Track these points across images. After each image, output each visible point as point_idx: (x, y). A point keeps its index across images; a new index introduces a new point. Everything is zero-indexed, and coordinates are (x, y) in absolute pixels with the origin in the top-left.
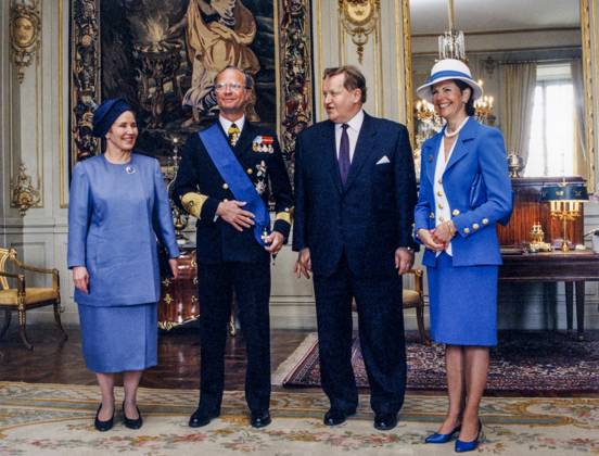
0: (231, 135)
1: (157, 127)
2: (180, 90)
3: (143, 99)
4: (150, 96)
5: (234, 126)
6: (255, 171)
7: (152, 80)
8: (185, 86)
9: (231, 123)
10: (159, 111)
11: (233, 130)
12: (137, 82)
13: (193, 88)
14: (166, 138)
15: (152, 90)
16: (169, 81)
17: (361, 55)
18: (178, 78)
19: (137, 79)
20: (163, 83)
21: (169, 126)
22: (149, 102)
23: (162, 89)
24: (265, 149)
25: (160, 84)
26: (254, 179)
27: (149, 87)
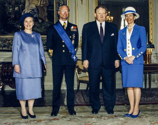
0: (64, 26)
1: (13, 22)
2: (21, 10)
3: (7, 12)
4: (10, 11)
5: (65, 23)
6: (72, 37)
7: (11, 6)
8: (23, 9)
9: (64, 22)
10: (13, 16)
11: (64, 24)
12: (5, 6)
13: (26, 9)
14: (16, 26)
15: (11, 9)
16: (17, 7)
17: (82, 2)
18: (20, 6)
19: (5, 5)
20: (15, 7)
21: (17, 22)
22: (10, 13)
23: (15, 9)
24: (74, 30)
25: (14, 8)
26: (71, 39)
27: (10, 8)
